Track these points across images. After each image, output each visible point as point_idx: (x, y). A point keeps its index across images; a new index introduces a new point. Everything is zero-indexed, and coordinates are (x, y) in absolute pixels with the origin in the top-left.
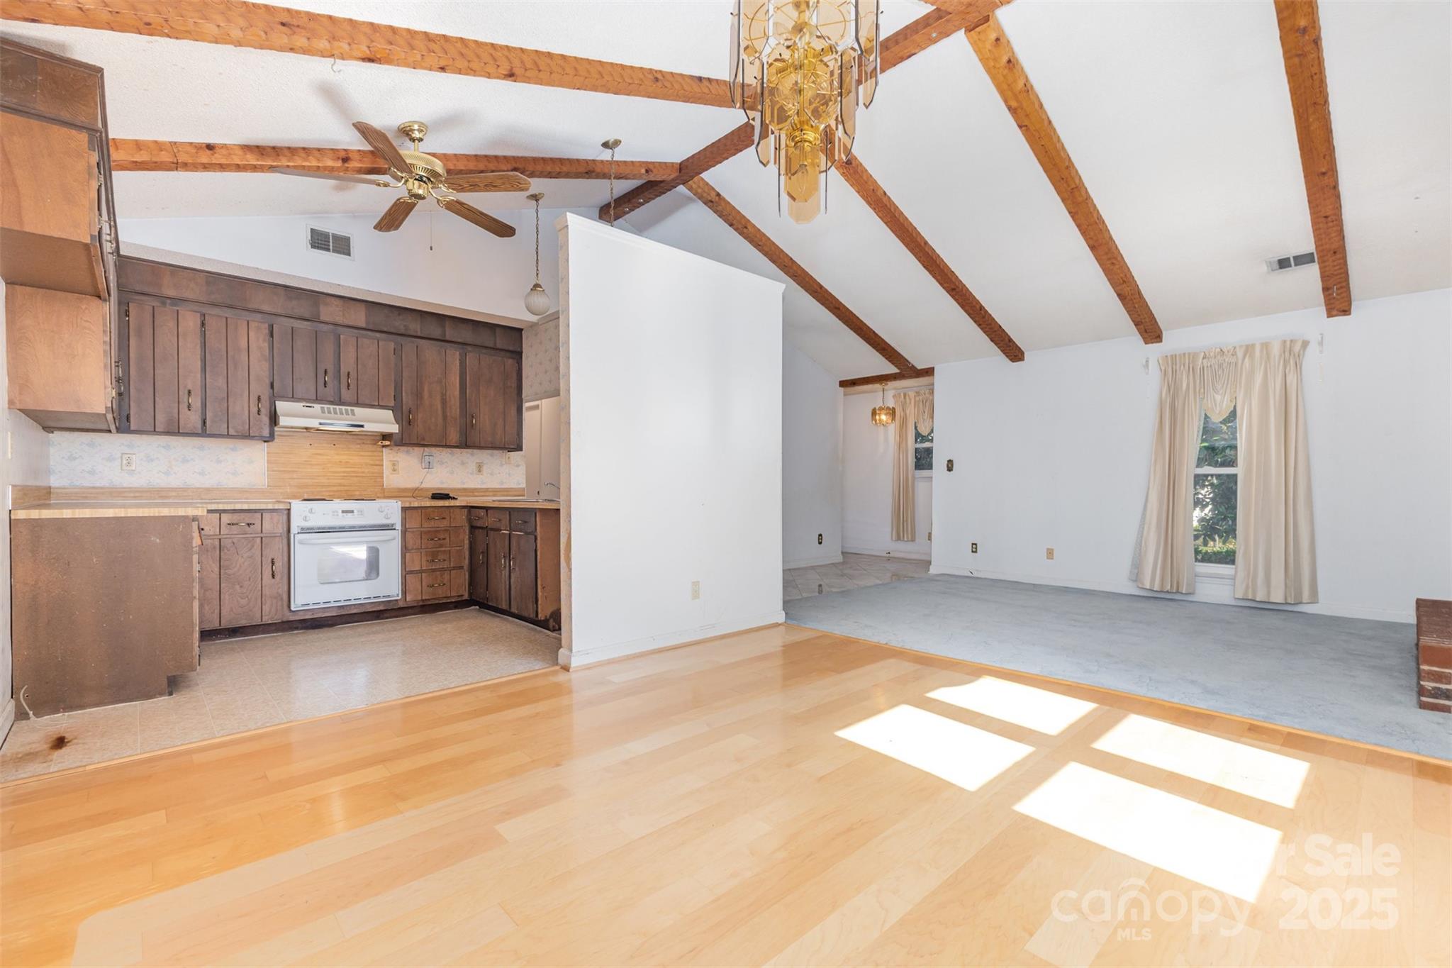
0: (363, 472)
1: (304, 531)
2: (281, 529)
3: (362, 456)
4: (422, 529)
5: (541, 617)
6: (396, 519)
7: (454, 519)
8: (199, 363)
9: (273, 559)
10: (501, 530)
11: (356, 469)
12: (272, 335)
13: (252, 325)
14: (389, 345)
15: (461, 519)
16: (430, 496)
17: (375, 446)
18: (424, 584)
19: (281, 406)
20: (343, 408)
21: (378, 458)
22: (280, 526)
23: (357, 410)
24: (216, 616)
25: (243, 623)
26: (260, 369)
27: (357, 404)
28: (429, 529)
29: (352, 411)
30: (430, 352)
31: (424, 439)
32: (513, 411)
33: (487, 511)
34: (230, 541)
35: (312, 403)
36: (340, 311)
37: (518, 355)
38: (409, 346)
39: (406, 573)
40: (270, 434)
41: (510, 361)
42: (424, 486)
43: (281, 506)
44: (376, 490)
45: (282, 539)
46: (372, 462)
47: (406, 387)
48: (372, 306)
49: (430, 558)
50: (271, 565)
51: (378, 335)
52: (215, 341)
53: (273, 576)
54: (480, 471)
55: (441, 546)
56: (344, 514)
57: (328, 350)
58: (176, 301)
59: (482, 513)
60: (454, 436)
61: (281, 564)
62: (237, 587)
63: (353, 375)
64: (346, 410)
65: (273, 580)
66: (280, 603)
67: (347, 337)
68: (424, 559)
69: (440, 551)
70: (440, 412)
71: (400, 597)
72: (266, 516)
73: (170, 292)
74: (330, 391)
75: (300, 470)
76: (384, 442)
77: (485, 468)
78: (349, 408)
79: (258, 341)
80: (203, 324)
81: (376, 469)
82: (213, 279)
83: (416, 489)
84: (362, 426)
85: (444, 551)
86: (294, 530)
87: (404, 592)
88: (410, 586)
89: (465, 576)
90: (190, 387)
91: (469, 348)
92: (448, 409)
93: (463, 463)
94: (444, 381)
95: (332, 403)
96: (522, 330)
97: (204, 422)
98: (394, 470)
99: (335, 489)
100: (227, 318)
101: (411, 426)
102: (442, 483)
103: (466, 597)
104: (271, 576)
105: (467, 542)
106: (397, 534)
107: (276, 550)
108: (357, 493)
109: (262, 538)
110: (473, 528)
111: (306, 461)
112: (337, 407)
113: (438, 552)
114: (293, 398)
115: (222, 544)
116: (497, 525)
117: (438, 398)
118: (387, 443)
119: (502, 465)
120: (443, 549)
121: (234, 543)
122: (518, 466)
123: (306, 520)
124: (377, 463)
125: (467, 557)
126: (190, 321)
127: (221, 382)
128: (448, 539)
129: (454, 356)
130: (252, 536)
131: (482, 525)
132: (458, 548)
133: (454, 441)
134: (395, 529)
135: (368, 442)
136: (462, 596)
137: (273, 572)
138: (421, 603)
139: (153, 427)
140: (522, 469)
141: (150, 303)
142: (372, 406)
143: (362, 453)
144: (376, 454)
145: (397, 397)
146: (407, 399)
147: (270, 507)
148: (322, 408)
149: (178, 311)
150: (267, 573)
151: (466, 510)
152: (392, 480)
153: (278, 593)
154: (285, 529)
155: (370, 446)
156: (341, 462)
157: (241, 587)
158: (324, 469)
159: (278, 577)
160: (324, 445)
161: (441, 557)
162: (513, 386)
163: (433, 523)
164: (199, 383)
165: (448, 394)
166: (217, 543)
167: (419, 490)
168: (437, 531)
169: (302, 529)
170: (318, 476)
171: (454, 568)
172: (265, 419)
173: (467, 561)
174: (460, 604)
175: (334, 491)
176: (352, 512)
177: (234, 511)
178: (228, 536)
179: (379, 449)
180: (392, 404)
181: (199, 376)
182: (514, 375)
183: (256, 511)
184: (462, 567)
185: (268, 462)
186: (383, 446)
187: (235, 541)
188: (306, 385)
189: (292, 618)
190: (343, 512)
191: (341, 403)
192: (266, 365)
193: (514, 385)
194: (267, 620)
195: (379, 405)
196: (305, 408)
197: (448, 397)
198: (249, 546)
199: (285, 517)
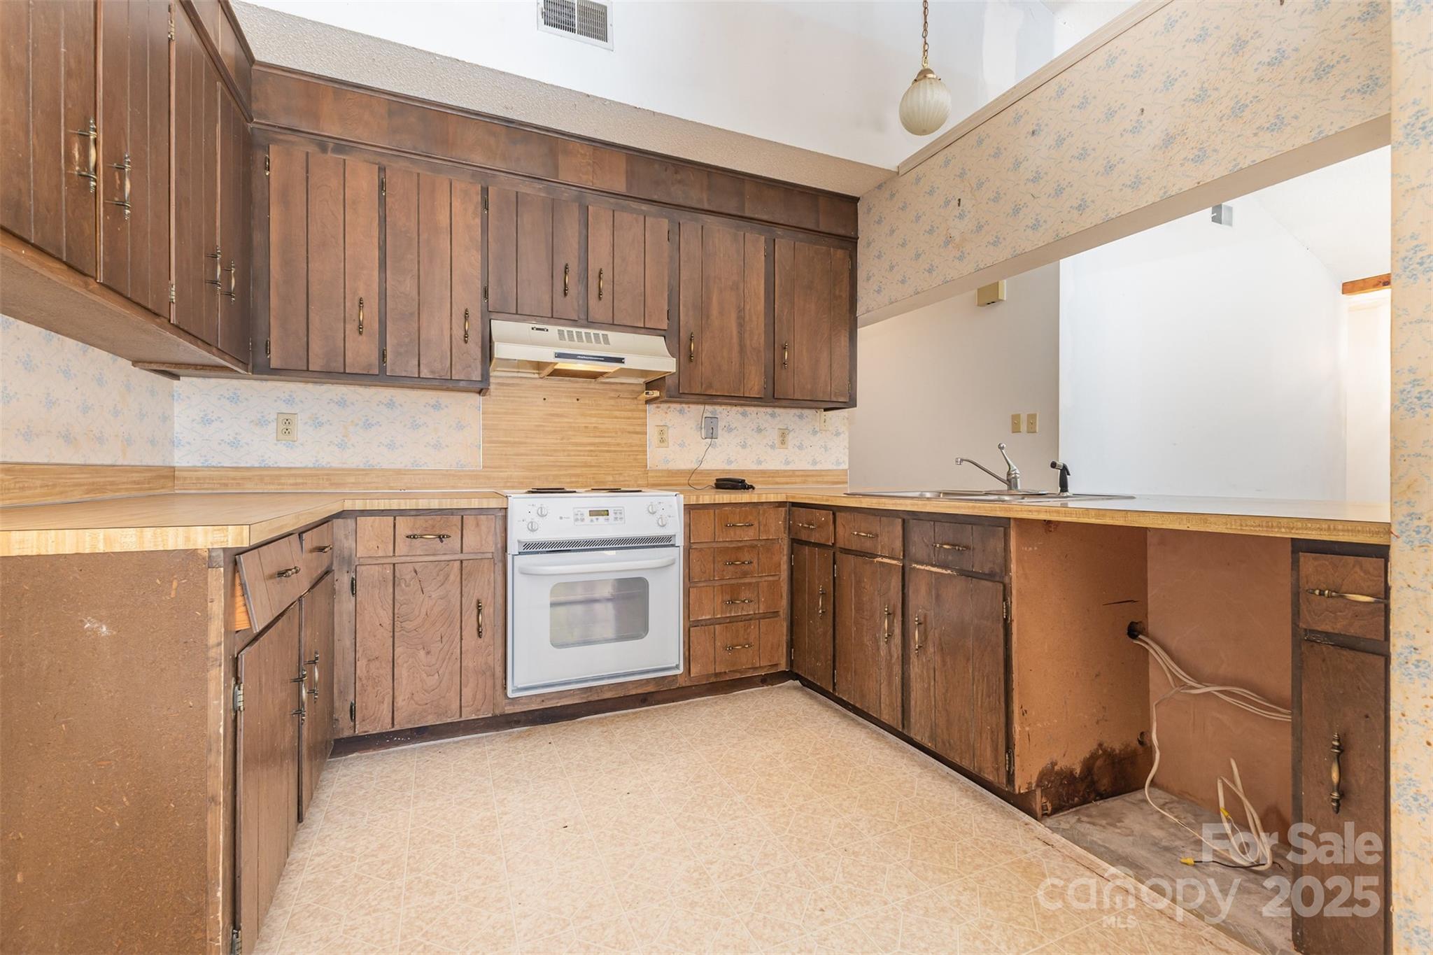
0: (618, 445)
1: (531, 548)
2: (491, 546)
3: (616, 417)
4: (715, 545)
5: (1020, 786)
6: (675, 526)
7: (765, 525)
8: (376, 253)
9: (478, 602)
10: (876, 556)
11: (606, 440)
12: (486, 206)
13: (457, 185)
14: (661, 224)
15: (776, 527)
16: (713, 483)
17: (636, 402)
18: (718, 644)
19: (499, 327)
20: (592, 332)
21: (639, 421)
22: (491, 539)
23: (614, 336)
24: (386, 709)
25: (431, 721)
26: (468, 262)
27: (613, 325)
28: (727, 545)
29: (605, 337)
30: (721, 234)
31: (710, 386)
32: (844, 340)
33: (834, 514)
34: (410, 567)
35: (544, 323)
36: (589, 164)
37: (849, 242)
38: (690, 227)
39: (691, 625)
40: (482, 375)
41: (840, 254)
42: (704, 466)
43: (493, 504)
44: (636, 473)
45: (495, 564)
46: (631, 428)
47: (686, 296)
48: (637, 157)
49: (728, 597)
50: (475, 611)
51: (644, 207)
52: (400, 218)
53: (480, 634)
54: (783, 442)
55: (745, 575)
56: (594, 518)
57: (571, 230)
58: (342, 146)
59: (823, 516)
60: (755, 384)
61: (492, 610)
62: (422, 653)
63: (607, 275)
64: (596, 336)
65: (480, 641)
66: (490, 683)
67: (600, 212)
68: (718, 600)
69: (744, 584)
70: (735, 340)
71: (681, 671)
72: (469, 520)
73: (332, 129)
74: (570, 305)
75: (529, 440)
76: (650, 392)
77: (790, 437)
78: (601, 332)
79: (466, 215)
80: (382, 186)
81: (635, 439)
82: (400, 105)
83: (694, 472)
84: (620, 360)
85: (750, 584)
86: (513, 548)
87: (688, 660)
88: (697, 649)
89: (782, 627)
90: (361, 294)
91: (779, 232)
92: (747, 335)
93: (759, 430)
94: (741, 285)
95: (574, 322)
96: (857, 199)
97: (383, 356)
98: (662, 441)
99: (578, 471)
100: (418, 174)
101: (693, 363)
102: (730, 462)
103: (783, 667)
104: (475, 633)
105: (784, 567)
106: (675, 555)
107: (482, 587)
108: (610, 478)
109: (461, 562)
110: (796, 543)
111: (537, 426)
112: (583, 331)
113: (740, 585)
114: (518, 314)
115: (397, 574)
116: (868, 546)
117: (734, 316)
118: (656, 394)
119: (815, 433)
120: (747, 580)
121: (416, 572)
122: (838, 434)
123: (533, 530)
124: (638, 429)
125: (785, 595)
126: (363, 180)
127: (409, 286)
128: (755, 561)
129: (756, 245)
130: (444, 558)
131: (822, 541)
132: (771, 578)
133: (756, 388)
134: (673, 546)
135: (626, 395)
136: (776, 665)
137: (479, 626)
138: (713, 680)
139: (305, 364)
140: (843, 440)
141: (303, 148)
142: (634, 329)
143: (617, 413)
144: (636, 414)
145: (674, 313)
146: (687, 318)
147: (475, 504)
148: (561, 333)
149: (345, 160)
150: (470, 630)
151: (783, 510)
152: (660, 457)
153: (486, 663)
154: (499, 546)
155: (628, 401)
156: (586, 427)
157: (428, 653)
158: (562, 439)
159: (487, 634)
160: (564, 400)
161: (745, 594)
162: (844, 296)
163: (732, 533)
164: (375, 286)
165: (748, 307)
166: (389, 571)
167: (699, 473)
168: (739, 548)
169: (527, 545)
170: (555, 451)
171: (764, 616)
172: (474, 349)
173: (784, 603)
174: (771, 679)
175: (577, 475)
176: (606, 513)
177: (418, 512)
178: (408, 559)
179: (641, 407)
180: (664, 325)
181: (376, 273)
182: (846, 275)
183: (452, 512)
184: (776, 614)
185: (485, 428)
186: (648, 402)
187: (418, 567)
188: (536, 292)
189: (509, 710)
190: (592, 513)
191: (590, 323)
192: (476, 257)
193: (845, 294)
194: (468, 715)
195: (644, 328)
196: (535, 331)
197: (747, 312)
198: (441, 578)
199: (499, 523)
